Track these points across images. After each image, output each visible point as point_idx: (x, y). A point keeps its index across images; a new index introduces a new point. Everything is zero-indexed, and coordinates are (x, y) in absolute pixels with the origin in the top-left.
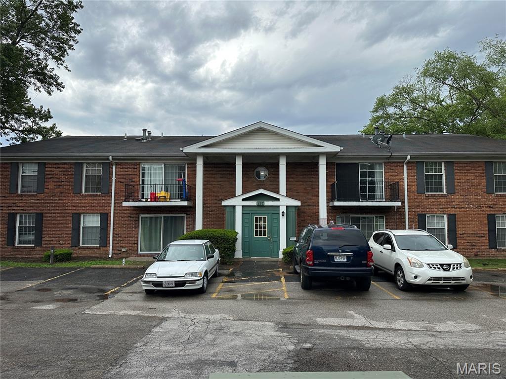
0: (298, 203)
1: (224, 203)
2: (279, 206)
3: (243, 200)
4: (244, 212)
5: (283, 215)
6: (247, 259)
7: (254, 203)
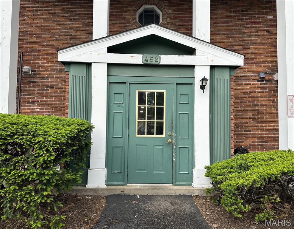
0: (237, 60)
1: (64, 56)
2: (193, 67)
3: (111, 50)
4: (113, 79)
5: (203, 87)
6: (119, 189)
7: (136, 59)
